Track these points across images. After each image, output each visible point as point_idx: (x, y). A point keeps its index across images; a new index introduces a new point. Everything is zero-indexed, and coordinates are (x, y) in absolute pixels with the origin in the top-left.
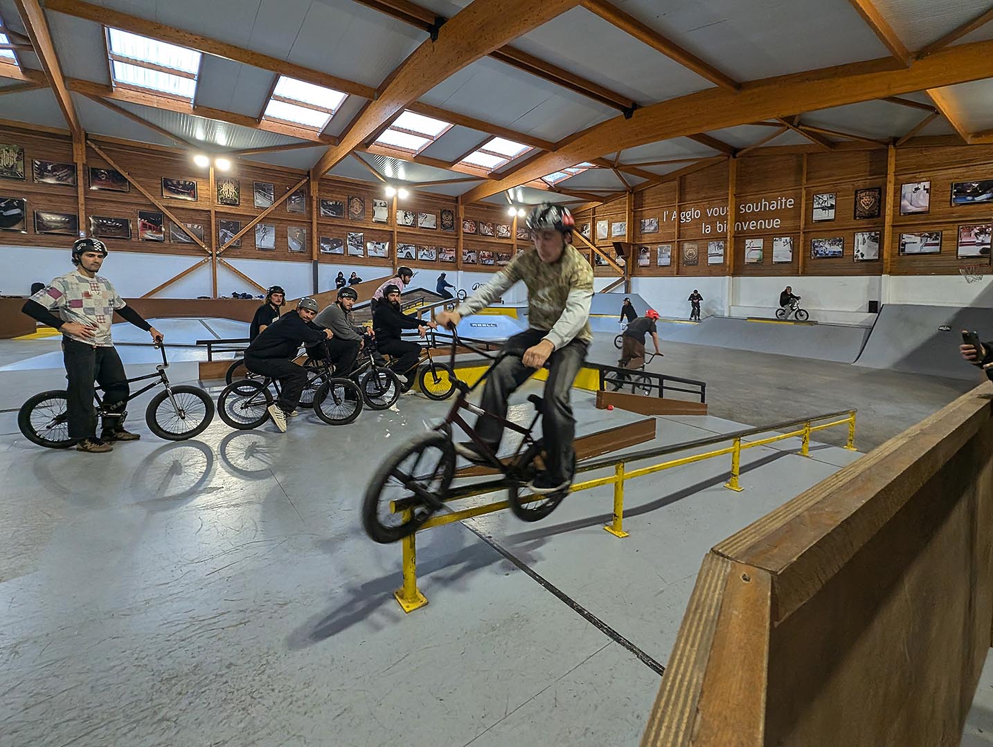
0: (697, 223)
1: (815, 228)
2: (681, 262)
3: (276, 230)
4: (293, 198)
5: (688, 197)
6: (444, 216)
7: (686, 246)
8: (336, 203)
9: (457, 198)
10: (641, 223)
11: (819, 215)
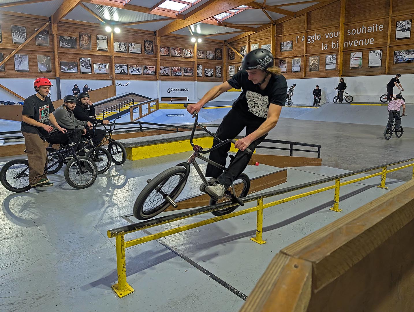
0: (318, 43)
1: (396, 43)
2: (308, 69)
3: (29, 58)
4: (40, 35)
5: (313, 26)
6: (147, 45)
7: (311, 58)
8: (71, 38)
9: (155, 32)
10: (281, 44)
11: (400, 35)
